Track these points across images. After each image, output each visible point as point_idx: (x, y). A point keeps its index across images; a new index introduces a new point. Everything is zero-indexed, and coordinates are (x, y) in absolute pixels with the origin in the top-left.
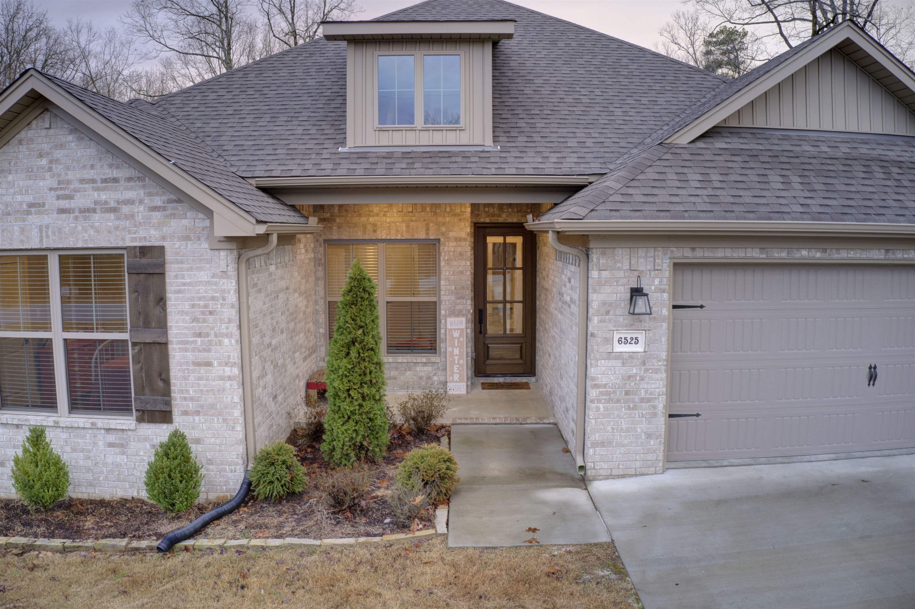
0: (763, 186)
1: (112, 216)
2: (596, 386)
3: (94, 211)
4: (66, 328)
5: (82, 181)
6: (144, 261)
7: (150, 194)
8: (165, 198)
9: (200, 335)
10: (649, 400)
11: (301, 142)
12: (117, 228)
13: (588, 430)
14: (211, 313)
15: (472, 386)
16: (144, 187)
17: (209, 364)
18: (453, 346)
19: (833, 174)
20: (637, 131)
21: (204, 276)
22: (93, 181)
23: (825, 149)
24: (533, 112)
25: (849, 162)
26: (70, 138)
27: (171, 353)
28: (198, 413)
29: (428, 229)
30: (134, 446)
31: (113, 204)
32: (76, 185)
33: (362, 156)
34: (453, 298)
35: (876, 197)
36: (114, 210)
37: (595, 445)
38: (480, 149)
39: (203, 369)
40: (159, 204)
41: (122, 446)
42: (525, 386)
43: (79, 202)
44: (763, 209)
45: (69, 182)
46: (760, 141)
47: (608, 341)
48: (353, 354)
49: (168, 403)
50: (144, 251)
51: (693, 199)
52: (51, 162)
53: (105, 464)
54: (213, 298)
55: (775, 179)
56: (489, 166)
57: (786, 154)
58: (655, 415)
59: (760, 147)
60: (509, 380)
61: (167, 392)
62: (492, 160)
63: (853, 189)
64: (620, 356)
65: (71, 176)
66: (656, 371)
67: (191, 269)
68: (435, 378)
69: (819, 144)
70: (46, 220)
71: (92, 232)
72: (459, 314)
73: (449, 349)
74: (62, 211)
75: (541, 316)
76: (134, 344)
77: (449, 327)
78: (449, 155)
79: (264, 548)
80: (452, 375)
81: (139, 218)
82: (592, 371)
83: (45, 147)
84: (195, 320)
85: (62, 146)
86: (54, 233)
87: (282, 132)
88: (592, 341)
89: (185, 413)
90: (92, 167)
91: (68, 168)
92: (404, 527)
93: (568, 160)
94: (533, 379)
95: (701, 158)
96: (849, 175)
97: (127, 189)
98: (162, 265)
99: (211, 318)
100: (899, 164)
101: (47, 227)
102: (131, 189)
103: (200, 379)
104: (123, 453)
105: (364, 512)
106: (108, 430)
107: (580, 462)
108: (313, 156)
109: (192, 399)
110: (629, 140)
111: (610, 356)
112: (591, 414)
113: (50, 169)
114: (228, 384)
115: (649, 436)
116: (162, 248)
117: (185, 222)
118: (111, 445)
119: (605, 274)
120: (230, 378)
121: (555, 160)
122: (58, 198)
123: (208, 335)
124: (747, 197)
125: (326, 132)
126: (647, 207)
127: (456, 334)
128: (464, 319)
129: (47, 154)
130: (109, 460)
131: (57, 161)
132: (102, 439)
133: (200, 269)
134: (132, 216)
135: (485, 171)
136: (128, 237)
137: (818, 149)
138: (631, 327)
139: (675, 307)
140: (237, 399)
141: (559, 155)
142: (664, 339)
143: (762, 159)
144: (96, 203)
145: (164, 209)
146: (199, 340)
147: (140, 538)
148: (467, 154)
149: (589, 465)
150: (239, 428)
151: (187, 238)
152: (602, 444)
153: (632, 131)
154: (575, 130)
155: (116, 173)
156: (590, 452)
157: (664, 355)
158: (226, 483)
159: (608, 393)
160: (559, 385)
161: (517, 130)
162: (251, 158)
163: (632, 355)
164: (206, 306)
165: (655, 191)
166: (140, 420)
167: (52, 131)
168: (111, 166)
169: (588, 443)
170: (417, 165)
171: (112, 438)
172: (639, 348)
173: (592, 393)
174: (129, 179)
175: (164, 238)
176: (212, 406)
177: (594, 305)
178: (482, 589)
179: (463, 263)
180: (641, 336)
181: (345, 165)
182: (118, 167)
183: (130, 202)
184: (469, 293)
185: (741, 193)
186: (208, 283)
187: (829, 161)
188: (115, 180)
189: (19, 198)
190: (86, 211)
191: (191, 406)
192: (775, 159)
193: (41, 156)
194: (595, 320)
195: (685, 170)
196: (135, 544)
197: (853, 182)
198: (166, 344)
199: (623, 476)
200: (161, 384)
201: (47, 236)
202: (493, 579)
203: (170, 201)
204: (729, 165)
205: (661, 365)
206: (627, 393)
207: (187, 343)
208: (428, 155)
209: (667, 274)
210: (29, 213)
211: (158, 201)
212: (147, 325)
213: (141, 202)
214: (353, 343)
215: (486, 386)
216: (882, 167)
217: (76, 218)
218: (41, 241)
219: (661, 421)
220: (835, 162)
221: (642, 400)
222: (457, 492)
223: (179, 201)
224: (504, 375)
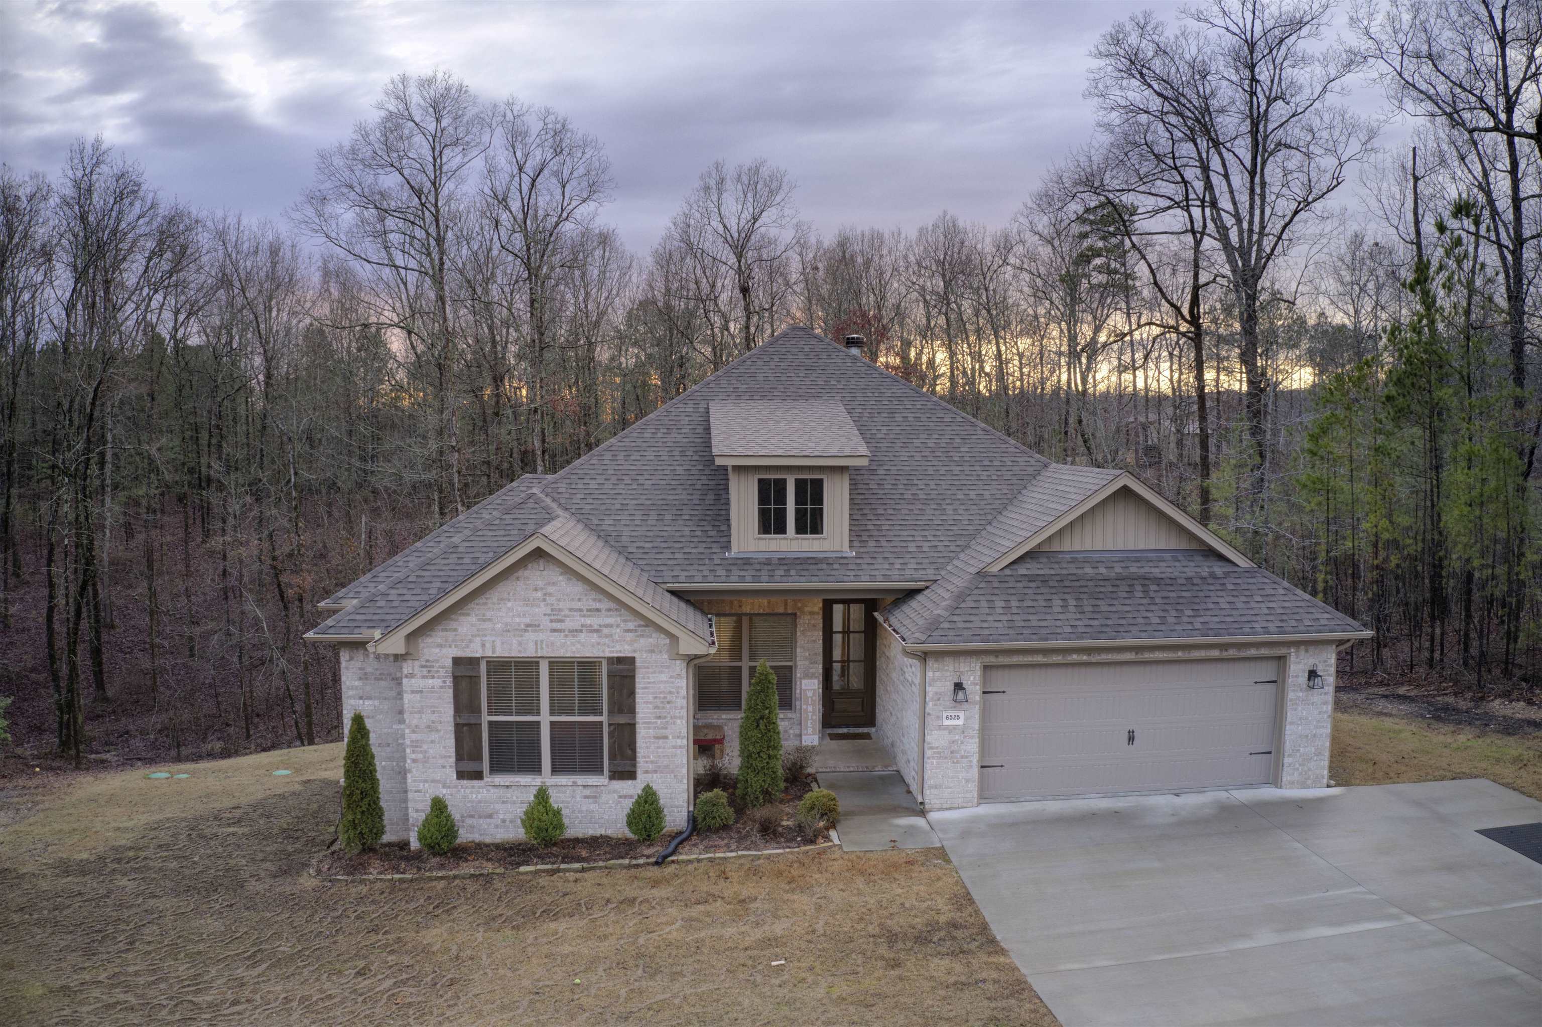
0: (1048, 610)
1: (595, 635)
2: (932, 748)
3: (581, 631)
4: (552, 713)
5: (571, 610)
6: (620, 667)
7: (625, 621)
8: (636, 623)
9: (659, 717)
10: (967, 757)
11: (692, 545)
12: (599, 644)
13: (926, 777)
14: (668, 703)
15: (822, 738)
16: (620, 615)
17: (666, 737)
18: (807, 704)
19: (1101, 596)
20: (964, 533)
21: (664, 677)
22: (581, 610)
23: (1102, 570)
24: (879, 512)
25: (1118, 582)
26: (561, 578)
27: (638, 730)
28: (656, 772)
29: (786, 605)
30: (604, 797)
31: (596, 627)
32: (567, 612)
33: (745, 562)
34: (807, 663)
35: (1130, 615)
36: (597, 631)
37: (931, 787)
38: (839, 555)
39: (661, 741)
40: (632, 627)
41: (595, 798)
42: (867, 736)
43: (569, 624)
44: (1044, 631)
45: (560, 610)
46: (1054, 566)
47: (939, 718)
48: (762, 727)
49: (635, 766)
50: (620, 660)
51: (996, 624)
52: (545, 595)
53: (580, 812)
54: (670, 692)
55: (1057, 602)
56: (848, 573)
57: (1070, 577)
58: (971, 766)
59: (1053, 572)
60: (853, 730)
61: (633, 758)
62: (850, 567)
63: (1114, 609)
64: (947, 728)
65: (561, 605)
66: (972, 737)
67: (654, 672)
68: (791, 731)
69: (1099, 565)
70: (541, 636)
71: (578, 646)
72: (812, 676)
73: (804, 707)
74: (554, 631)
75: (880, 675)
76: (610, 725)
77: (803, 687)
78: (816, 561)
79: (725, 858)
80: (806, 729)
81: (616, 637)
82: (928, 738)
83: (540, 583)
84: (656, 707)
85: (554, 584)
86: (547, 646)
87: (673, 534)
88: (928, 718)
89: (647, 772)
90: (579, 600)
91: (559, 600)
92: (812, 842)
93: (909, 566)
94: (873, 730)
95: (1007, 585)
96: (1114, 596)
97: (607, 616)
98: (634, 670)
99: (668, 706)
100: (1158, 581)
101: (542, 642)
102: (611, 616)
103: (658, 748)
104: (596, 803)
105: (781, 835)
106: (584, 786)
107: (920, 800)
108: (707, 561)
109: (652, 762)
110: (958, 543)
111: (940, 727)
112: (928, 766)
113: (544, 600)
114: (679, 751)
115: (967, 781)
116: (634, 658)
117: (651, 640)
118: (586, 797)
119: (937, 674)
120: (680, 747)
121: (899, 566)
122: (551, 621)
123: (665, 717)
124: (1034, 621)
125: (710, 534)
126: (965, 632)
127: (810, 694)
128: (816, 681)
129: (542, 589)
130: (584, 808)
131: (550, 594)
132: (579, 793)
133: (661, 672)
134: (611, 636)
135: (846, 579)
136: (607, 650)
137: (1096, 571)
138: (954, 708)
139: (984, 693)
140: (685, 761)
141: (901, 561)
142: (977, 716)
143: (1051, 584)
144: (582, 626)
145: (636, 631)
146: (659, 721)
147: (636, 858)
148: (830, 561)
149: (927, 801)
150: (685, 781)
151: (652, 651)
152: (936, 787)
153: (960, 532)
154: (914, 533)
155: (598, 605)
156: (927, 792)
157: (977, 727)
158: (674, 821)
159: (939, 753)
160: (901, 741)
161: (867, 533)
162: (656, 562)
163: (955, 727)
164: (665, 698)
165: (972, 618)
166: (612, 778)
167: (545, 573)
168: (594, 600)
169: (926, 786)
170: (793, 572)
171: (587, 792)
172: (960, 722)
173: (928, 753)
174: (609, 610)
175: (635, 651)
176: (667, 767)
177: (930, 695)
178: (869, 871)
179: (816, 633)
180: (961, 714)
181: (736, 572)
182: (600, 601)
183: (611, 626)
184: (820, 658)
185: (1031, 617)
186: (666, 682)
187: (1101, 583)
188: (598, 610)
189: (517, 620)
190: (575, 632)
191: (651, 767)
192: (1061, 584)
193: (536, 590)
194: (930, 705)
195: (994, 598)
196: (634, 862)
197: (1115, 602)
198: (634, 725)
199: (950, 809)
200: (630, 752)
201: (542, 648)
202: (874, 866)
203: (640, 626)
204: (1026, 591)
205: (976, 733)
206: (952, 752)
207: (649, 723)
208: (798, 562)
209: (979, 673)
210: (526, 631)
211: (631, 626)
212: (621, 711)
213: (618, 626)
214: (762, 718)
215: (833, 737)
216: (1143, 585)
217: (566, 636)
218: (536, 651)
219: (975, 772)
220: (1106, 583)
221: (962, 757)
222: (839, 821)
223: (647, 626)
224: (847, 726)
